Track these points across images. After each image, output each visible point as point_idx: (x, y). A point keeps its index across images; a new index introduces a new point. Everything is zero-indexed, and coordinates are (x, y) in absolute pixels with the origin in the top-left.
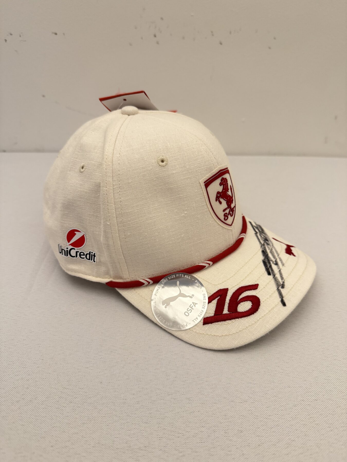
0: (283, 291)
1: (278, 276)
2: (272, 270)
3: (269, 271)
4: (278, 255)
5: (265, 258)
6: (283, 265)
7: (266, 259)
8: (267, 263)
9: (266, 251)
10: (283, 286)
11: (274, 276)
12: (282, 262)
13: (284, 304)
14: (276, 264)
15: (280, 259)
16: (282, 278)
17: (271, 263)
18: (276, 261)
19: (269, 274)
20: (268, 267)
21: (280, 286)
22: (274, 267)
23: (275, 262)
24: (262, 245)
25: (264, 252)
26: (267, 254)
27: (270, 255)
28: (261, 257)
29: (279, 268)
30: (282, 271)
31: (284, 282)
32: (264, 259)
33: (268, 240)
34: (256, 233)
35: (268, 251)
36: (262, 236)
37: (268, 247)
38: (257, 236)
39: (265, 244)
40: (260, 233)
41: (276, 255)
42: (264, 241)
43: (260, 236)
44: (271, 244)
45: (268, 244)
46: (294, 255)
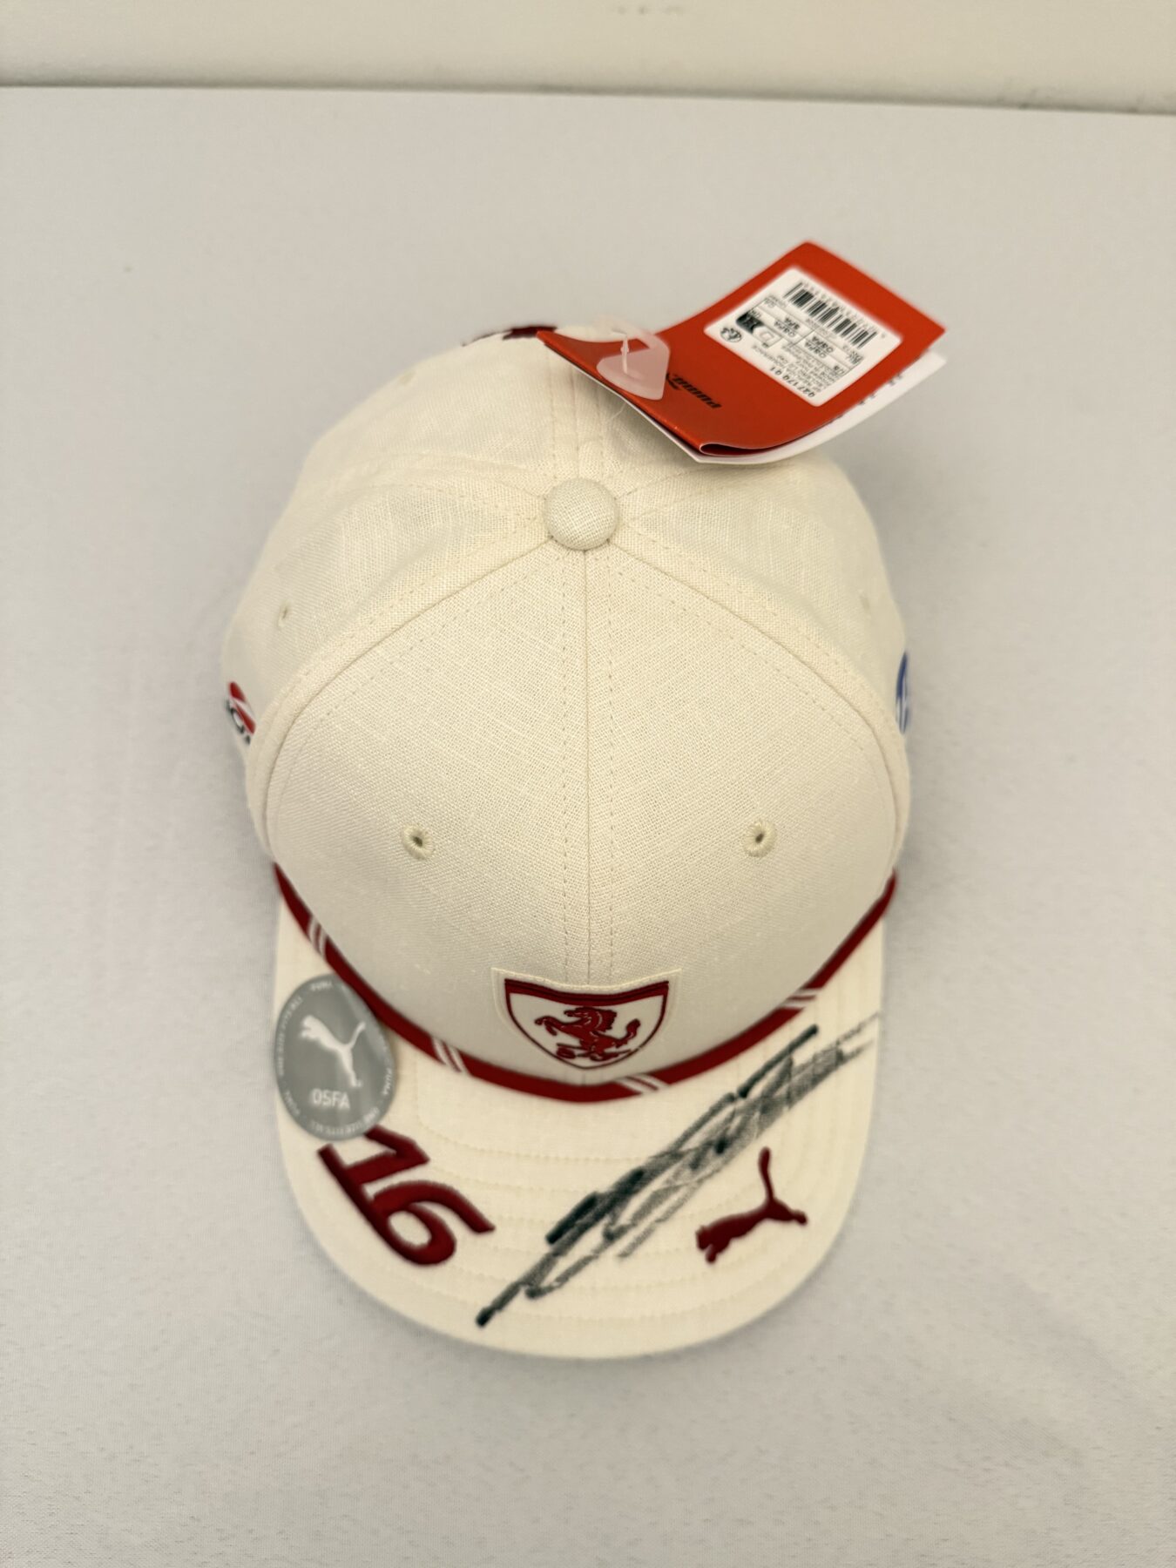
0: (520, 1302)
1: (563, 1264)
2: (574, 1240)
3: (563, 1234)
4: (659, 1221)
5: (613, 1193)
6: (624, 1255)
7: (607, 1202)
8: (590, 1211)
9: (649, 1180)
10: (534, 1294)
11: (558, 1253)
12: (633, 1246)
13: (483, 1319)
14: (610, 1237)
15: (648, 1233)
16: (564, 1278)
17: (606, 1220)
18: (622, 1231)
19: (553, 1238)
20: (578, 1222)
21: (533, 1285)
22: (594, 1237)
23: (613, 1228)
24: (673, 1154)
25: (637, 1179)
26: (636, 1187)
27: (636, 1203)
28: (604, 1181)
29: (598, 1251)
30: (592, 1265)
31: (550, 1289)
32: (602, 1197)
33: (728, 1151)
34: (731, 1099)
35: (657, 1185)
36: (737, 1121)
37: (677, 1175)
38: (714, 1111)
39: (689, 1158)
40: (753, 1107)
41: (657, 1213)
42: (707, 1145)
43: (733, 1115)
44: (708, 1170)
45: (695, 1165)
46: (711, 1259)
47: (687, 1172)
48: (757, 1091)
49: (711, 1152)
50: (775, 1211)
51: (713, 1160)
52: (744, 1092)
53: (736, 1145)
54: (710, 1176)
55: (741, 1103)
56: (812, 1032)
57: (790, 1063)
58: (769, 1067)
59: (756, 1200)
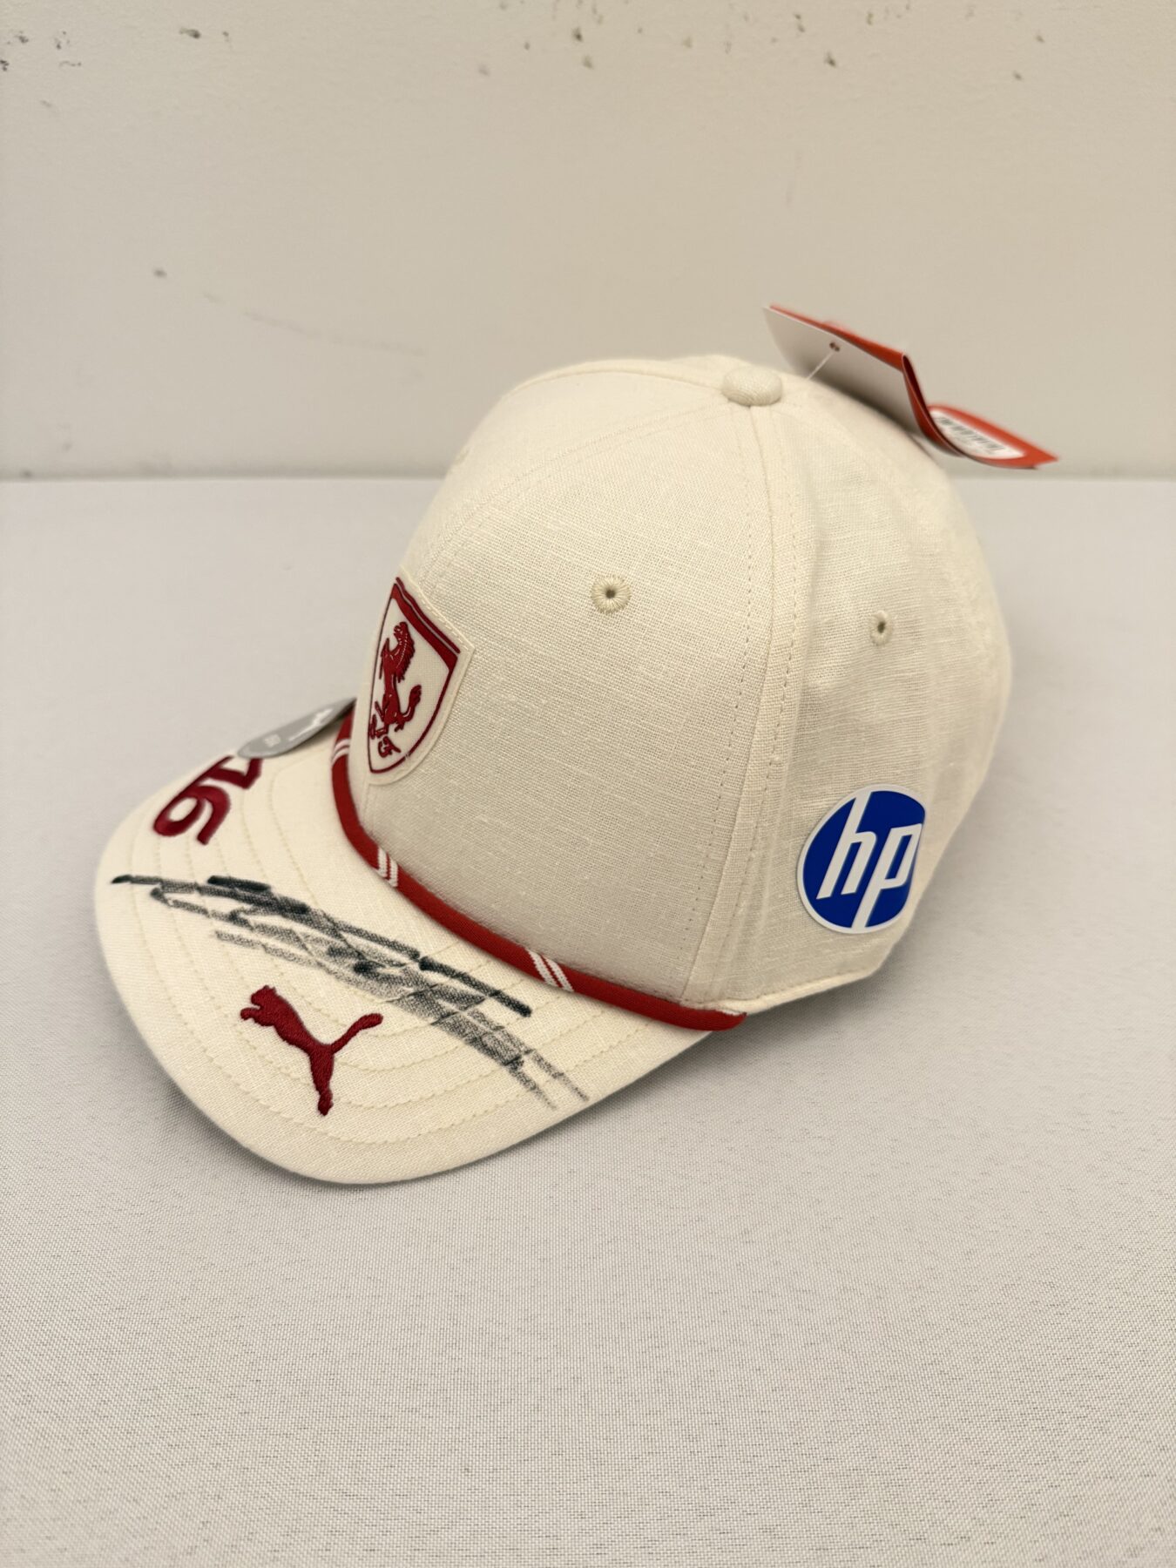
0: (145, 890)
1: (193, 898)
2: (219, 894)
3: (220, 885)
4: (264, 946)
5: (275, 899)
6: (219, 935)
7: (266, 899)
8: (255, 894)
9: (301, 921)
10: (156, 894)
11: (201, 890)
12: (231, 938)
13: (121, 879)
14: (233, 918)
15: (249, 944)
16: (178, 904)
17: (247, 907)
18: (244, 923)
19: (214, 880)
20: (237, 889)
21: (161, 889)
22: (228, 906)
23: (242, 915)
24: (335, 929)
25: (298, 911)
26: (289, 915)
27: (276, 921)
28: (282, 888)
29: (215, 915)
30: (200, 917)
31: (165, 901)
32: (270, 894)
33: (360, 978)
34: (414, 955)
35: (300, 928)
36: (396, 972)
37: (317, 941)
38: (393, 945)
39: (339, 944)
40: (417, 981)
41: (272, 942)
42: (360, 954)
43: (400, 965)
44: (333, 967)
45: (334, 952)
46: (245, 1015)
47: (324, 949)
48: (434, 977)
49: (353, 962)
50: (322, 1060)
51: (345, 967)
52: (426, 965)
53: (372, 983)
54: (329, 972)
55: (415, 967)
56: (524, 1011)
57: (480, 1001)
58: (464, 978)
59: (325, 1034)
